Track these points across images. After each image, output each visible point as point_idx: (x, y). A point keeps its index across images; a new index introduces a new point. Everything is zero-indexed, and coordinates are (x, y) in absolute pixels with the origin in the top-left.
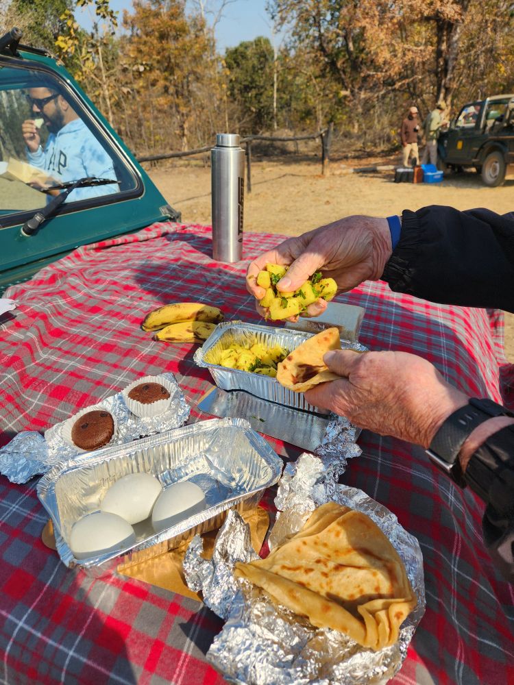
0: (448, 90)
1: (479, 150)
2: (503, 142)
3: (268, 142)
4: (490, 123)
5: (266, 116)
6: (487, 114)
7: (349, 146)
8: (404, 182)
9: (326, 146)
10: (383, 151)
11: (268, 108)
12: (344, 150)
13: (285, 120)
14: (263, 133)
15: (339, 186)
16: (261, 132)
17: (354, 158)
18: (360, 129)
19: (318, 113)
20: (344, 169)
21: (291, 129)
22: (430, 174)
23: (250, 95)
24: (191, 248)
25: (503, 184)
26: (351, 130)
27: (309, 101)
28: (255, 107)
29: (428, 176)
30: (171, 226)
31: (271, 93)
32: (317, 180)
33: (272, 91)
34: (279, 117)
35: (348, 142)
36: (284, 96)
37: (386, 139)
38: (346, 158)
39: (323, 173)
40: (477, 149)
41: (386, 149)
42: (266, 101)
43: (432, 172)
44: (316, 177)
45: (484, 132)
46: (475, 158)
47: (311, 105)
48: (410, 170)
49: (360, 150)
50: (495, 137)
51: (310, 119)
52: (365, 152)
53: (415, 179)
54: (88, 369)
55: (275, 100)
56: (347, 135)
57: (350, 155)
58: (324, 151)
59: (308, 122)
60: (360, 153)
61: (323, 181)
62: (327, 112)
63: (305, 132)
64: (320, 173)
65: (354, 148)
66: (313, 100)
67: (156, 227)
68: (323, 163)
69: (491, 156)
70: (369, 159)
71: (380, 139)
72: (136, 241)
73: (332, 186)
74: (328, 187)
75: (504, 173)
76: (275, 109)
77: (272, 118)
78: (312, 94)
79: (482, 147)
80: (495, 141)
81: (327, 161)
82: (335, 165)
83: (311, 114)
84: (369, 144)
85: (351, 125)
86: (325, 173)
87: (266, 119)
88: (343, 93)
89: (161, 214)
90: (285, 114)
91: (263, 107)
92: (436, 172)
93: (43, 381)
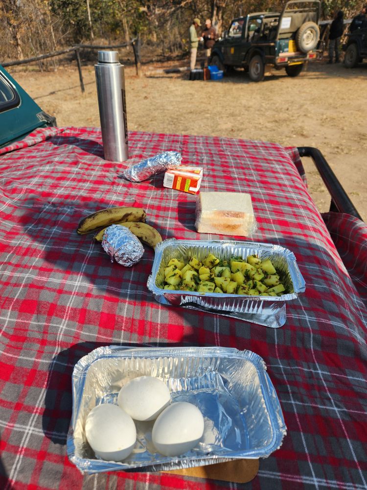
0: (219, 8)
1: (246, 55)
2: (261, 48)
3: (89, 50)
4: (252, 33)
5: (83, 28)
6: (249, 27)
7: (152, 52)
8: (198, 80)
9: (137, 52)
10: (178, 56)
11: (85, 21)
12: (149, 55)
13: (99, 31)
14: (84, 42)
15: (151, 84)
16: (82, 41)
17: (158, 61)
18: (158, 38)
19: (124, 25)
20: (152, 70)
21: (106, 39)
22: (214, 73)
23: (68, 9)
24: (81, 151)
25: (263, 79)
26: (152, 39)
27: (117, 16)
28: (74, 21)
29: (213, 75)
30: (52, 131)
31: (85, 8)
32: (134, 80)
33: (86, 7)
34: (94, 29)
35: (151, 48)
36: (96, 11)
37: (178, 46)
38: (152, 61)
39: (137, 74)
40: (244, 54)
41: (179, 54)
42: (82, 15)
43: (216, 71)
44: (133, 78)
45: (248, 41)
46: (244, 60)
47: (118, 18)
48: (201, 71)
49: (161, 55)
50: (255, 45)
51: (119, 30)
52: (164, 56)
53: (205, 77)
54: (44, 279)
55: (89, 14)
56: (149, 43)
57: (154, 59)
58: (136, 56)
59: (118, 32)
60: (162, 57)
61: (138, 80)
62: (131, 25)
63: (117, 40)
64: (135, 74)
65: (156, 53)
66: (119, 15)
67: (39, 132)
68: (137, 66)
69: (254, 58)
70: (169, 62)
71: (174, 46)
72: (26, 146)
73: (146, 84)
74: (144, 86)
75: (263, 72)
76: (91, 23)
77: (89, 29)
78: (118, 10)
79: (247, 52)
80: (256, 47)
81: (139, 64)
82: (145, 68)
83: (119, 26)
84: (167, 50)
85: (151, 35)
86: (139, 74)
87: (84, 30)
88: (142, 9)
89: (39, 120)
90: (98, 26)
91: (80, 20)
92: (218, 71)
93: (7, 298)
